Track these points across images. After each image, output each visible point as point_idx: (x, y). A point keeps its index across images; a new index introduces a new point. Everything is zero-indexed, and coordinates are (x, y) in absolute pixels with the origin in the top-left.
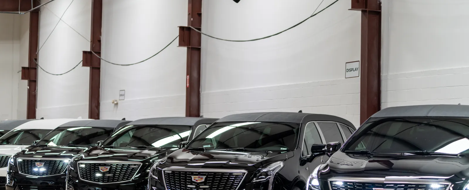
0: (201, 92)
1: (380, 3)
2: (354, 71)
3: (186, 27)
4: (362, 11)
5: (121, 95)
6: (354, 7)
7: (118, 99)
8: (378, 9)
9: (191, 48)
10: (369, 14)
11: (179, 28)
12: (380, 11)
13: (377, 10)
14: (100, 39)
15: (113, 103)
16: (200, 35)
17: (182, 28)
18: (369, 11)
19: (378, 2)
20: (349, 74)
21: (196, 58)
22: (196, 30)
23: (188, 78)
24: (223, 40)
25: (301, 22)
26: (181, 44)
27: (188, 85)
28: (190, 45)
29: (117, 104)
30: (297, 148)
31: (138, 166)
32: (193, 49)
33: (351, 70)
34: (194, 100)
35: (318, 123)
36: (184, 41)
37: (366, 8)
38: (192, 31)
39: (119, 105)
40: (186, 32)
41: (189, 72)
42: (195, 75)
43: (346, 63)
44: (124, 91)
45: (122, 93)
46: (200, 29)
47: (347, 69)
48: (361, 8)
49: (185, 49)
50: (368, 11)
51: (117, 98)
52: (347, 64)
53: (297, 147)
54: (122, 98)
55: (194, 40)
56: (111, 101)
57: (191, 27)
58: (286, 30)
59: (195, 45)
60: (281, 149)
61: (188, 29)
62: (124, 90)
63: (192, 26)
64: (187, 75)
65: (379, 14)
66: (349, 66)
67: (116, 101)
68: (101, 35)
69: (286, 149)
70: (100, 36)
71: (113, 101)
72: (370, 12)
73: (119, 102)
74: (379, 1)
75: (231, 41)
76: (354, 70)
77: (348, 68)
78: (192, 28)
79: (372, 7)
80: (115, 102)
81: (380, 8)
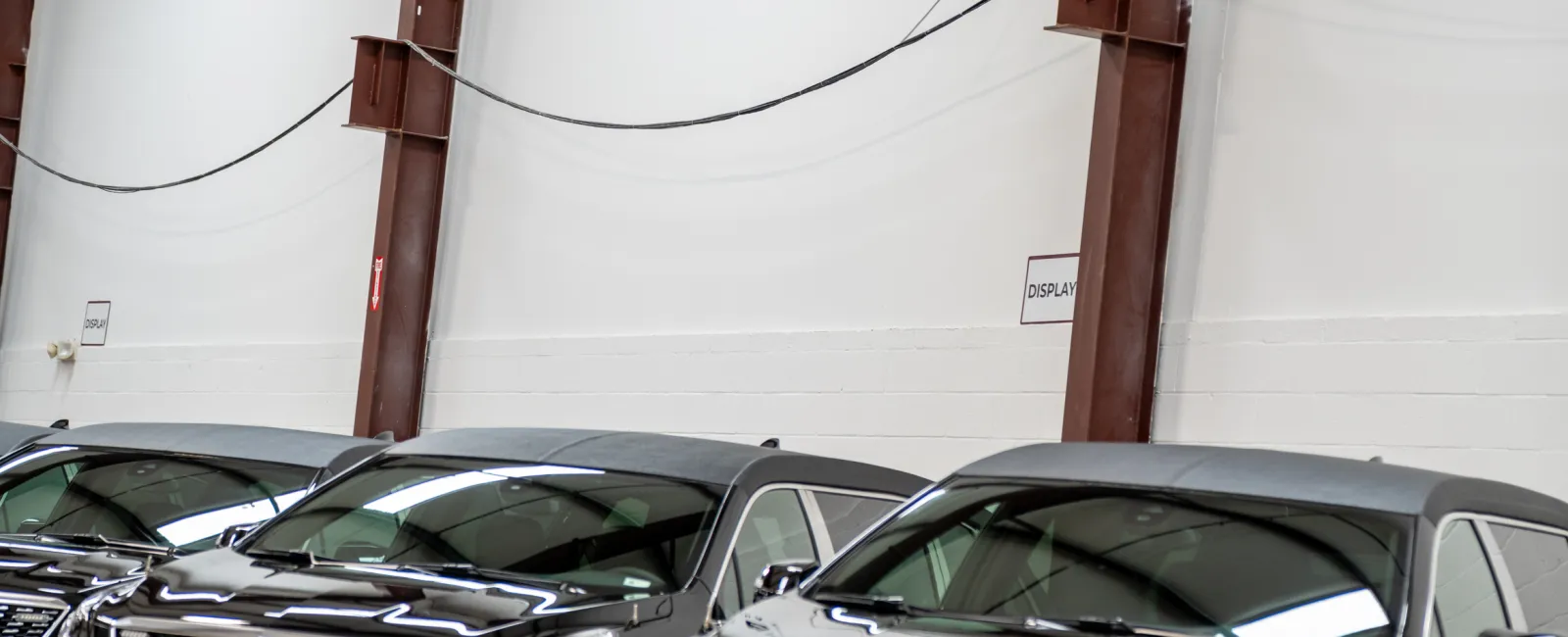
0: (432, 336)
1: (1186, 13)
2: (1056, 295)
3: (389, 44)
4: (1107, 40)
5: (92, 324)
6: (1068, 19)
7: (75, 343)
8: (1176, 38)
9: (405, 136)
10: (1130, 54)
11: (356, 43)
12: (1181, 45)
13: (1172, 41)
14: (23, 59)
15: (53, 354)
16: (447, 84)
17: (370, 47)
18: (1130, 39)
19: (1179, 8)
20: (1038, 308)
21: (422, 184)
22: (430, 59)
23: (378, 270)
24: (537, 113)
25: (861, 67)
26: (358, 118)
27: (376, 299)
28: (398, 126)
29: (70, 361)
30: (691, 586)
31: (50, 615)
32: (410, 140)
33: (1047, 290)
34: (399, 367)
35: (814, 492)
36: (373, 103)
37: (1122, 25)
38: (411, 62)
39: (77, 365)
40: (389, 67)
41: (388, 244)
42: (412, 256)
43: (1031, 258)
44: (108, 304)
45: (98, 313)
46: (450, 59)
47: (1032, 286)
48: (1101, 28)
49: (374, 142)
50: (1127, 40)
51: (75, 333)
52: (1031, 261)
53: (695, 580)
54: (95, 335)
55: (420, 104)
56: (45, 347)
57: (409, 43)
58: (797, 95)
59: (423, 125)
60: (629, 582)
61: (399, 51)
62: (109, 302)
63: (414, 41)
64: (376, 256)
65: (1176, 57)
66: (1043, 273)
67: (67, 346)
68: (27, 47)
69: (645, 584)
70: (24, 49)
71: (52, 349)
72: (1137, 46)
73: (81, 354)
74: (1183, 3)
75: (568, 120)
76: (1059, 292)
77: (1037, 278)
78: (415, 47)
79: (1151, 24)
80: (64, 354)
81: (1183, 31)
